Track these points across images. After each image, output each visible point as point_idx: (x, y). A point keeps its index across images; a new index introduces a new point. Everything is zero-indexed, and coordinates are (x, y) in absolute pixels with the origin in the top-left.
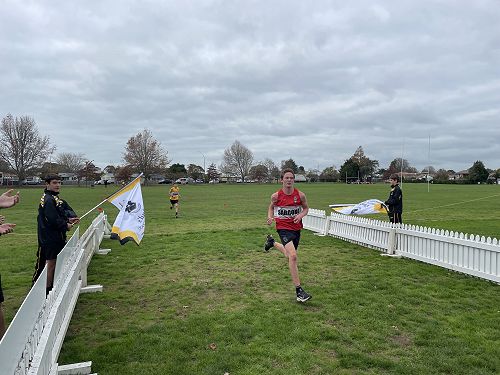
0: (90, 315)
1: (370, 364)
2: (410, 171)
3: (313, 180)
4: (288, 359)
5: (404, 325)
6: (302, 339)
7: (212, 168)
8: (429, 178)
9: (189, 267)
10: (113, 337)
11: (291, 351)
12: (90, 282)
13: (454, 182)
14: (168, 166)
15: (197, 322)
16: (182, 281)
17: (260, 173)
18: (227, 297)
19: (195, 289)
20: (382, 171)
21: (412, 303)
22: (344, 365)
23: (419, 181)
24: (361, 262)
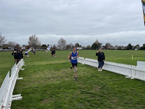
0: (20, 85)
1: (88, 93)
2: (111, 46)
3: (84, 49)
4: (69, 93)
5: (98, 85)
6: (73, 88)
7: (54, 46)
8: (116, 48)
9: (46, 73)
10: (26, 89)
11: (70, 91)
12: (19, 77)
13: (123, 50)
14: (41, 45)
15: (47, 86)
16: (44, 76)
17: (68, 47)
18: (56, 80)
19: (48, 78)
20: (103, 46)
21: (102, 80)
22: (82, 93)
23: (113, 49)
24: (92, 71)
